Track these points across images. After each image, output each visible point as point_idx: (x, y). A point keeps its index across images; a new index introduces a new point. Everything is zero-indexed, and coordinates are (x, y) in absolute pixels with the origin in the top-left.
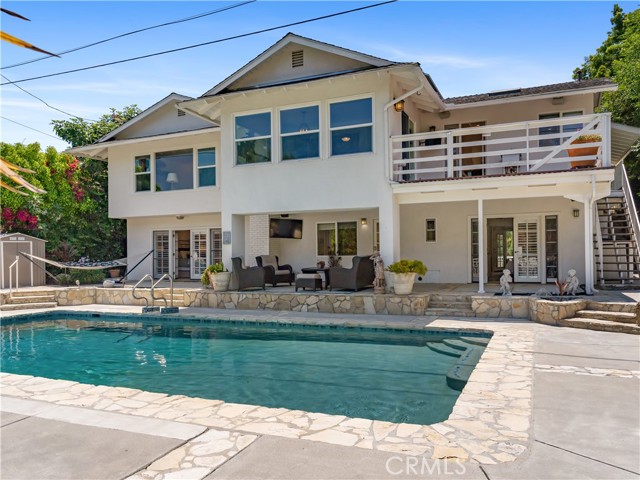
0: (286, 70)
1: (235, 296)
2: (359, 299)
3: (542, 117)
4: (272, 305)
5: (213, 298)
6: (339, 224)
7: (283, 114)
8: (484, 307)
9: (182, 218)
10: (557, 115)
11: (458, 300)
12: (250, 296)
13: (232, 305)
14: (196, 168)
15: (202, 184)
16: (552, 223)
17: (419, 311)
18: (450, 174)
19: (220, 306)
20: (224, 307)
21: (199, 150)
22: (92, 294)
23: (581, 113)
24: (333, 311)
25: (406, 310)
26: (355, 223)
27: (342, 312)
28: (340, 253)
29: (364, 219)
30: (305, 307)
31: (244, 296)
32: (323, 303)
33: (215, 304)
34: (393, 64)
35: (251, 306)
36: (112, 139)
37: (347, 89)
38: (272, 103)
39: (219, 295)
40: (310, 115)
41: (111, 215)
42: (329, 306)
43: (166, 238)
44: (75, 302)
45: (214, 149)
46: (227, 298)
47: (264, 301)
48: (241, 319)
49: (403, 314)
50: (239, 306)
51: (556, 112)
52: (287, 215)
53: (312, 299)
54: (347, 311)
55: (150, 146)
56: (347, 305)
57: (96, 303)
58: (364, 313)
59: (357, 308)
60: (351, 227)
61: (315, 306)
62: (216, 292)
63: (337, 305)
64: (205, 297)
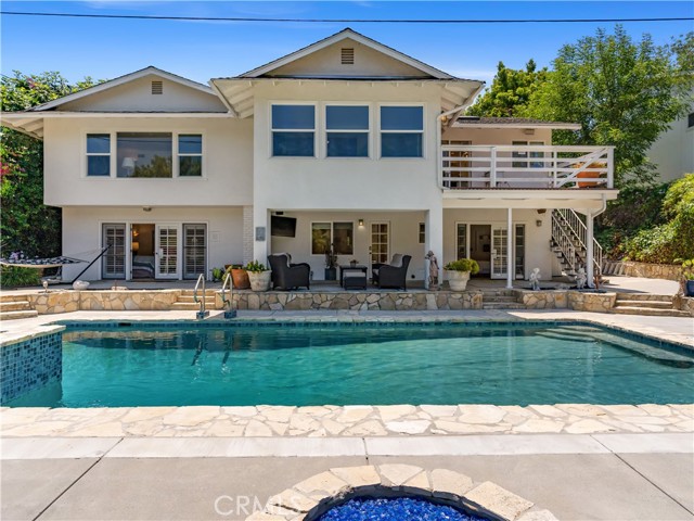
0: (335, 65)
1: (282, 296)
2: (421, 296)
3: (515, 143)
4: (328, 304)
5: (254, 299)
6: (335, 224)
7: (329, 109)
8: (533, 300)
9: (150, 209)
10: (525, 143)
11: (497, 295)
12: (302, 296)
13: (279, 306)
14: (176, 154)
15: (183, 173)
16: (520, 230)
17: (478, 306)
18: (493, 185)
19: (264, 307)
20: (270, 309)
21: (180, 135)
22: (76, 298)
23: (542, 143)
24: (395, 308)
25: (466, 304)
26: (351, 224)
27: (404, 309)
28: (336, 251)
29: (361, 221)
30: (365, 306)
31: (293, 296)
32: (384, 301)
33: (257, 306)
34: (452, 79)
35: (302, 306)
36: (53, 109)
37: (402, 95)
38: (319, 96)
39: (262, 296)
40: (360, 115)
41: (46, 203)
42: (391, 303)
43: (122, 232)
44: (58, 308)
45: (200, 136)
46: (273, 298)
47: (318, 301)
48: (335, 320)
49: (463, 308)
50: (287, 307)
51: (525, 140)
52: (282, 213)
53: (373, 298)
54: (410, 308)
55: (111, 123)
56: (410, 303)
57: (81, 309)
58: (426, 309)
59: (419, 304)
60: (348, 228)
61: (376, 304)
62: (257, 292)
63: (399, 302)
64: (244, 298)
